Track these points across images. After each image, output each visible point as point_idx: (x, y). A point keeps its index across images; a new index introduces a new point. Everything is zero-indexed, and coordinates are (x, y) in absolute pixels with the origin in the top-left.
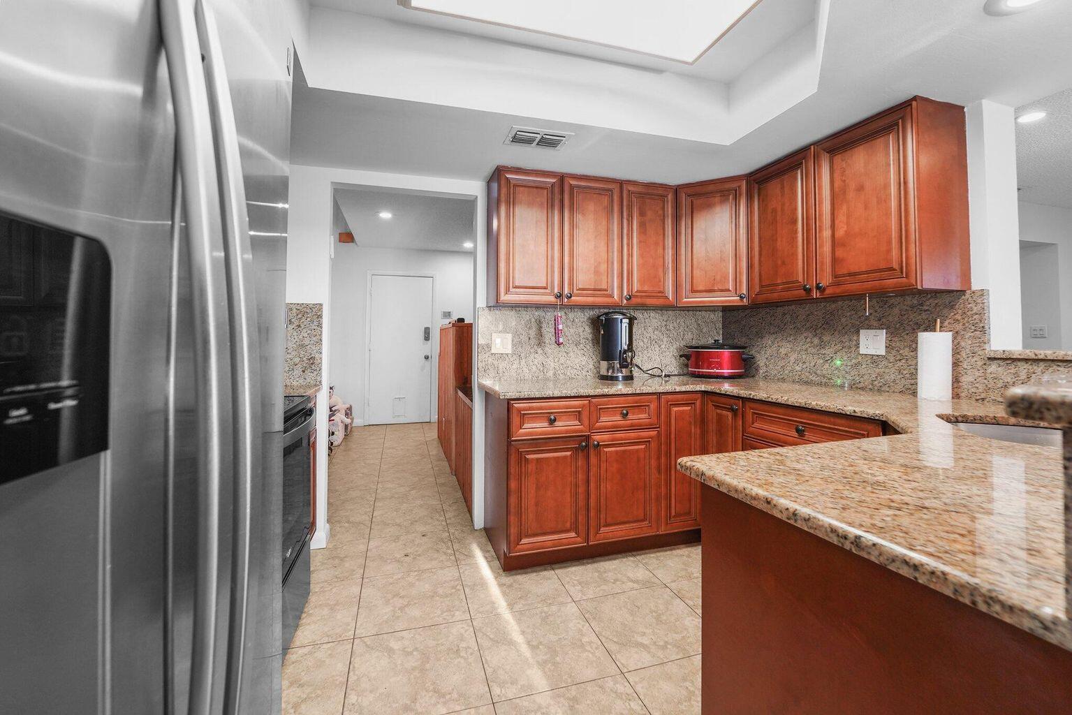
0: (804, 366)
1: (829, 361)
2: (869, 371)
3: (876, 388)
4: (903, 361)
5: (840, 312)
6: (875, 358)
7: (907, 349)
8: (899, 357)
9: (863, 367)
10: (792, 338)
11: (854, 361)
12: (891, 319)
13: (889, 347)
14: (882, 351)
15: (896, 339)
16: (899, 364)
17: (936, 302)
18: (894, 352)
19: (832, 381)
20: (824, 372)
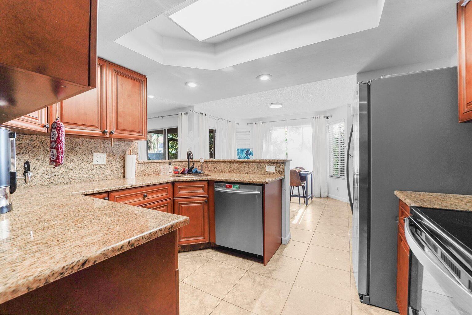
0: (53, 175)
1: (73, 170)
2: (98, 172)
3: (101, 179)
4: (113, 166)
5: (81, 144)
6: (100, 166)
7: (114, 161)
8: (111, 165)
9: (94, 170)
10: (41, 157)
11: (89, 168)
12: (108, 149)
13: (107, 161)
14: (104, 163)
15: (110, 157)
16: (111, 167)
17: (125, 144)
18: (109, 163)
19: (75, 180)
20: (69, 176)
